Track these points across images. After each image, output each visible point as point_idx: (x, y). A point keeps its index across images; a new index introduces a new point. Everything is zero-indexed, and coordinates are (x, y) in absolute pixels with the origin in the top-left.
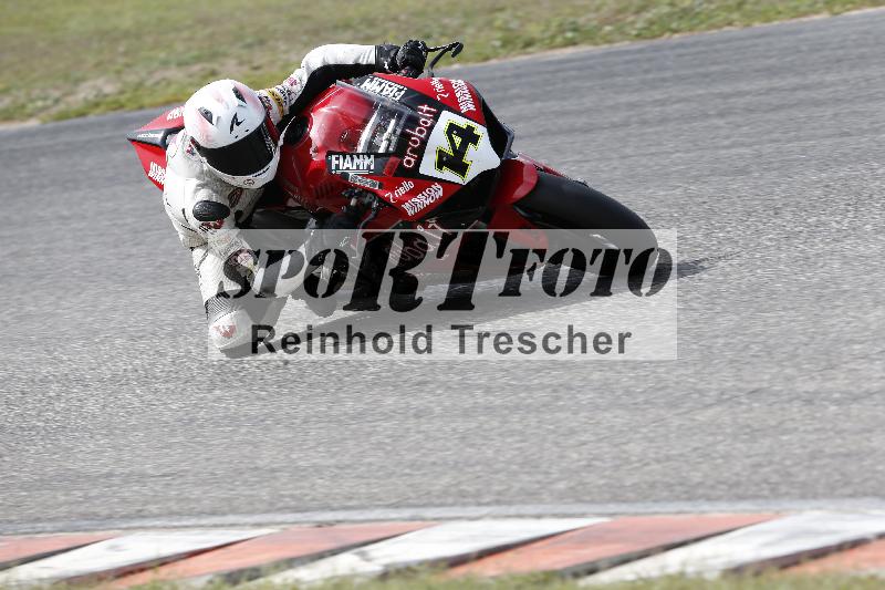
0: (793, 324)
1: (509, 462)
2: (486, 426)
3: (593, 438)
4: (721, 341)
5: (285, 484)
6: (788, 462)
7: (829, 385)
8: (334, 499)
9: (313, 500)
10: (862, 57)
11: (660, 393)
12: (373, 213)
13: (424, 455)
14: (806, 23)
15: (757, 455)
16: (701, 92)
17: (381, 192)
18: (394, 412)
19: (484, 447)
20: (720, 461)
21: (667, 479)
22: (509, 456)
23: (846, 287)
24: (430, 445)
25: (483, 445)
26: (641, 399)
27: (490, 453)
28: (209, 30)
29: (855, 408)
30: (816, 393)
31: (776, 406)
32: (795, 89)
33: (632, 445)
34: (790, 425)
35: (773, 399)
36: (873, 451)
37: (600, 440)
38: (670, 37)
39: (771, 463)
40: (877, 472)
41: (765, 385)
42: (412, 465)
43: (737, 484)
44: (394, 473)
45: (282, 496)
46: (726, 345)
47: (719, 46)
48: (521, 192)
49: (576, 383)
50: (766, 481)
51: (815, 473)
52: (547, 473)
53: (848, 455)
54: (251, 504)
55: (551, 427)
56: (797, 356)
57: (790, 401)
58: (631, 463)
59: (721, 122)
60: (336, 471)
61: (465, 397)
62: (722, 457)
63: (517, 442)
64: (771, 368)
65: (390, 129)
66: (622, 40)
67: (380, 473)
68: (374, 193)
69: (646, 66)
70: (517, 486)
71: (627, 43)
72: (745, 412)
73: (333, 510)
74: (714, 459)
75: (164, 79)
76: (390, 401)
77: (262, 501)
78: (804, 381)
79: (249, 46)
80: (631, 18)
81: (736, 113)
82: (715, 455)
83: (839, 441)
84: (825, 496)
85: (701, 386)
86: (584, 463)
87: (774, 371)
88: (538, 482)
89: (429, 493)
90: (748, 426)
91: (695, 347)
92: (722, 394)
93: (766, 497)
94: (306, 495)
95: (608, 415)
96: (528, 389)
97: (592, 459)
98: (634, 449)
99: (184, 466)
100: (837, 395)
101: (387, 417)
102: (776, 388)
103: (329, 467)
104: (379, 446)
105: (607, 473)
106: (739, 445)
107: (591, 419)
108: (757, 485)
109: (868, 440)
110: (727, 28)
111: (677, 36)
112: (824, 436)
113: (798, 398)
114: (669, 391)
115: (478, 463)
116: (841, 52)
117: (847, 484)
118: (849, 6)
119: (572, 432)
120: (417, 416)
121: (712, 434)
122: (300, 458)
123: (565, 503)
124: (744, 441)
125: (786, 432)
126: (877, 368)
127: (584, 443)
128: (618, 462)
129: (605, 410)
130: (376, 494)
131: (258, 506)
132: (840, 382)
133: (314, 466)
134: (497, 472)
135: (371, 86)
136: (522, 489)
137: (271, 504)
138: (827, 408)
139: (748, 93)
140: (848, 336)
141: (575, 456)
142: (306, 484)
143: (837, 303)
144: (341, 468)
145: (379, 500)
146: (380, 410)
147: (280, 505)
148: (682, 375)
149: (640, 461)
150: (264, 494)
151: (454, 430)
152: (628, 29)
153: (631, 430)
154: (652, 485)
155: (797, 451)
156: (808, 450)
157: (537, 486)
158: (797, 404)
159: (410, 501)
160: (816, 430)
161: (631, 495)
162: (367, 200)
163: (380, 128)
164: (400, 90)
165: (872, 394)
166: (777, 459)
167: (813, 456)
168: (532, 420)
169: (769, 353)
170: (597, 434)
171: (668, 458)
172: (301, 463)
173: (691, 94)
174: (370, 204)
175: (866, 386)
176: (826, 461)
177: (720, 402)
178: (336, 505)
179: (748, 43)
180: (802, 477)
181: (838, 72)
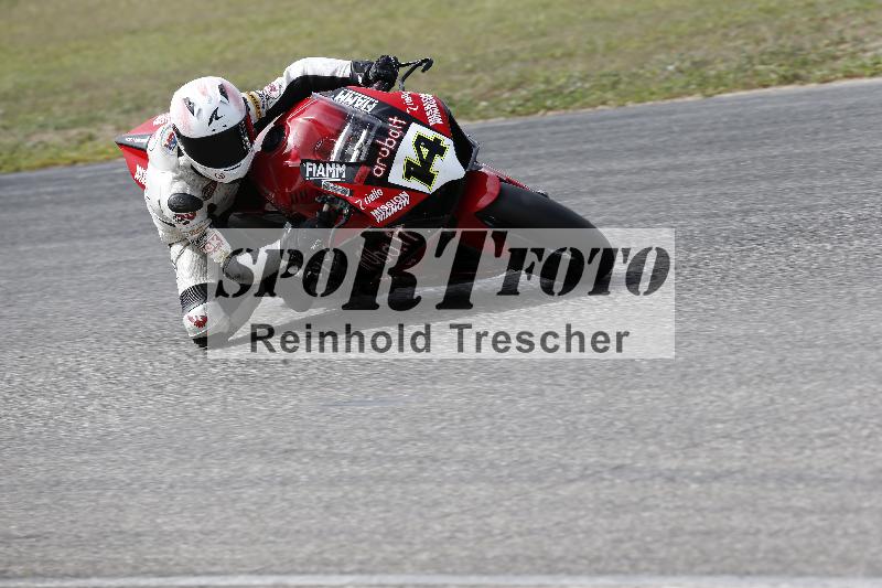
0: (657, 402)
1: (373, 532)
2: (351, 496)
3: (456, 510)
4: (585, 417)
5: (149, 548)
6: (649, 539)
7: (691, 463)
8: (198, 564)
9: (177, 564)
10: (733, 139)
11: (525, 467)
12: (344, 218)
13: (289, 522)
14: (679, 104)
15: (618, 531)
16: (573, 169)
17: (351, 199)
18: (260, 479)
19: (348, 517)
20: (581, 536)
21: (529, 553)
22: (372, 526)
23: (711, 366)
24: (294, 513)
25: (348, 514)
26: (505, 472)
27: (354, 522)
28: (86, 96)
29: (716, 486)
30: (678, 470)
31: (638, 484)
32: (666, 169)
33: (494, 518)
34: (651, 502)
35: (635, 476)
36: (733, 529)
37: (463, 512)
38: (544, 115)
39: (631, 539)
40: (736, 550)
41: (628, 462)
42: (276, 533)
43: (598, 559)
44: (258, 540)
45: (146, 560)
46: (591, 421)
47: (592, 125)
48: (484, 201)
49: (441, 455)
50: (626, 557)
51: (675, 550)
52: (410, 544)
53: (708, 533)
54: (114, 567)
55: (415, 498)
56: (661, 434)
57: (652, 478)
58: (492, 536)
59: (592, 200)
60: (201, 537)
61: (331, 466)
62: (583, 532)
63: (381, 512)
64: (634, 445)
65: (361, 140)
66: (496, 117)
67: (246, 539)
68: (345, 199)
69: (520, 143)
70: (380, 556)
71: (502, 119)
72: (607, 487)
73: (196, 574)
74: (576, 533)
75: (41, 142)
76: (256, 468)
77: (126, 565)
78: (667, 459)
79: (127, 112)
80: (506, 95)
81: (608, 192)
82: (577, 530)
83: (699, 519)
84: (684, 573)
85: (565, 461)
86: (447, 534)
87: (637, 448)
88: (401, 552)
89: (292, 561)
90: (610, 502)
91: (559, 422)
92: (586, 469)
93: (626, 573)
94: (170, 560)
95: (472, 488)
96: (394, 460)
97: (456, 531)
98: (498, 522)
99: (50, 528)
100: (698, 474)
101: (253, 484)
102: (639, 465)
103: (193, 532)
104: (244, 512)
105: (471, 544)
106: (601, 521)
107: (455, 491)
108: (618, 560)
109: (728, 518)
110: (600, 107)
111: (550, 113)
112: (684, 514)
113: (660, 475)
114: (533, 465)
115: (341, 532)
116: (712, 134)
117: (706, 561)
118: (722, 88)
119: (436, 503)
120: (283, 484)
121: (574, 509)
122: (165, 523)
123: (428, 574)
124: (605, 517)
125: (647, 509)
126: (740, 447)
127: (448, 515)
128: (480, 534)
129: (469, 483)
130: (239, 560)
131: (122, 569)
132: (701, 461)
133: (178, 531)
134: (361, 541)
135: (345, 98)
136: (384, 559)
137: (135, 568)
138: (687, 485)
139: (620, 172)
140: (711, 416)
141: (438, 527)
142: (171, 549)
143: (701, 382)
144: (207, 534)
145: (244, 566)
146: (245, 477)
147: (144, 569)
148: (546, 450)
149: (502, 534)
150: (129, 558)
151: (319, 498)
152: (503, 105)
153: (494, 502)
154: (514, 559)
155: (660, 528)
156: (668, 527)
157: (399, 556)
158: (659, 480)
159: (274, 569)
160: (678, 507)
161: (491, 567)
162: (338, 206)
163: (352, 139)
164: (371, 103)
165: (733, 473)
166: (637, 535)
167: (674, 533)
168: (397, 490)
169: (633, 430)
170: (462, 506)
171: (530, 532)
172: (165, 528)
173: (564, 171)
174: (342, 210)
175: (727, 465)
176: (686, 538)
177: (583, 477)
178: (199, 570)
179: (621, 122)
180: (662, 554)
181: (709, 154)
